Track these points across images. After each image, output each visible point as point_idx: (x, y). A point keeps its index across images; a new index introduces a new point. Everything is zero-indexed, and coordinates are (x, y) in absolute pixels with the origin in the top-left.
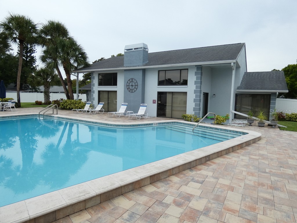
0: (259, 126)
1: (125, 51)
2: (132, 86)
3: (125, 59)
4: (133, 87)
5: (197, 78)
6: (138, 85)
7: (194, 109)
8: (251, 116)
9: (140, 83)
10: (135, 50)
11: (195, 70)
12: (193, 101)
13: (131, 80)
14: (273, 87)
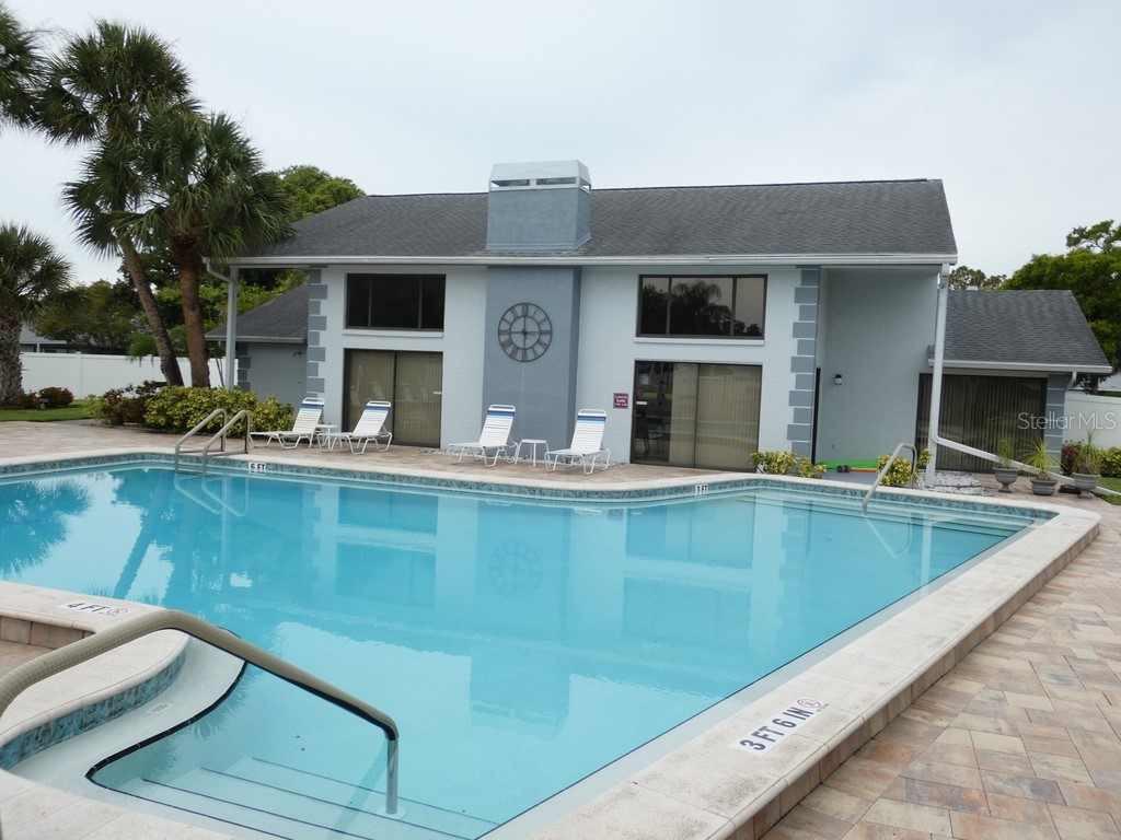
0: (1036, 494)
1: (494, 185)
2: (525, 333)
3: (494, 219)
4: (531, 341)
5: (803, 313)
6: (554, 331)
7: (792, 432)
8: (1009, 457)
9: (561, 322)
10: (539, 187)
11: (796, 282)
12: (788, 402)
13: (519, 310)
14: (1054, 350)
